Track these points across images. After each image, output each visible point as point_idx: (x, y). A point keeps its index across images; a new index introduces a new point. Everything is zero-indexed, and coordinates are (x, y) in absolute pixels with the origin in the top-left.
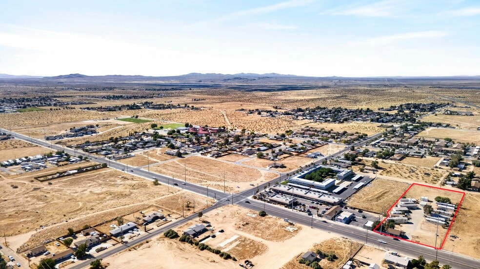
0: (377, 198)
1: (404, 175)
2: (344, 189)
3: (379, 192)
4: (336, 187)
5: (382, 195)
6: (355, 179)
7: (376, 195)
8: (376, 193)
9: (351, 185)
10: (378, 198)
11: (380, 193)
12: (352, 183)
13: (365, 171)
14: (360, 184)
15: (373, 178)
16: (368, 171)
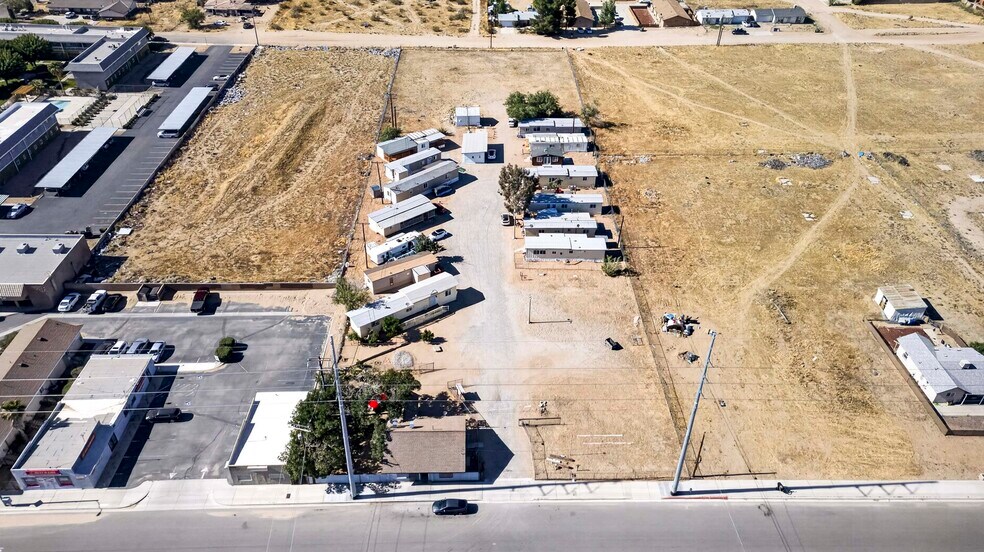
0: (282, 166)
1: (357, 12)
2: (114, 147)
3: (285, 123)
4: (69, 141)
5: (301, 141)
6: (164, 71)
7: (274, 150)
8: (272, 133)
9: (147, 111)
10: (286, 168)
11: (290, 129)
12: (155, 99)
13: (209, 20)
14: (196, 95)
15: (247, 48)
16: (220, 19)
